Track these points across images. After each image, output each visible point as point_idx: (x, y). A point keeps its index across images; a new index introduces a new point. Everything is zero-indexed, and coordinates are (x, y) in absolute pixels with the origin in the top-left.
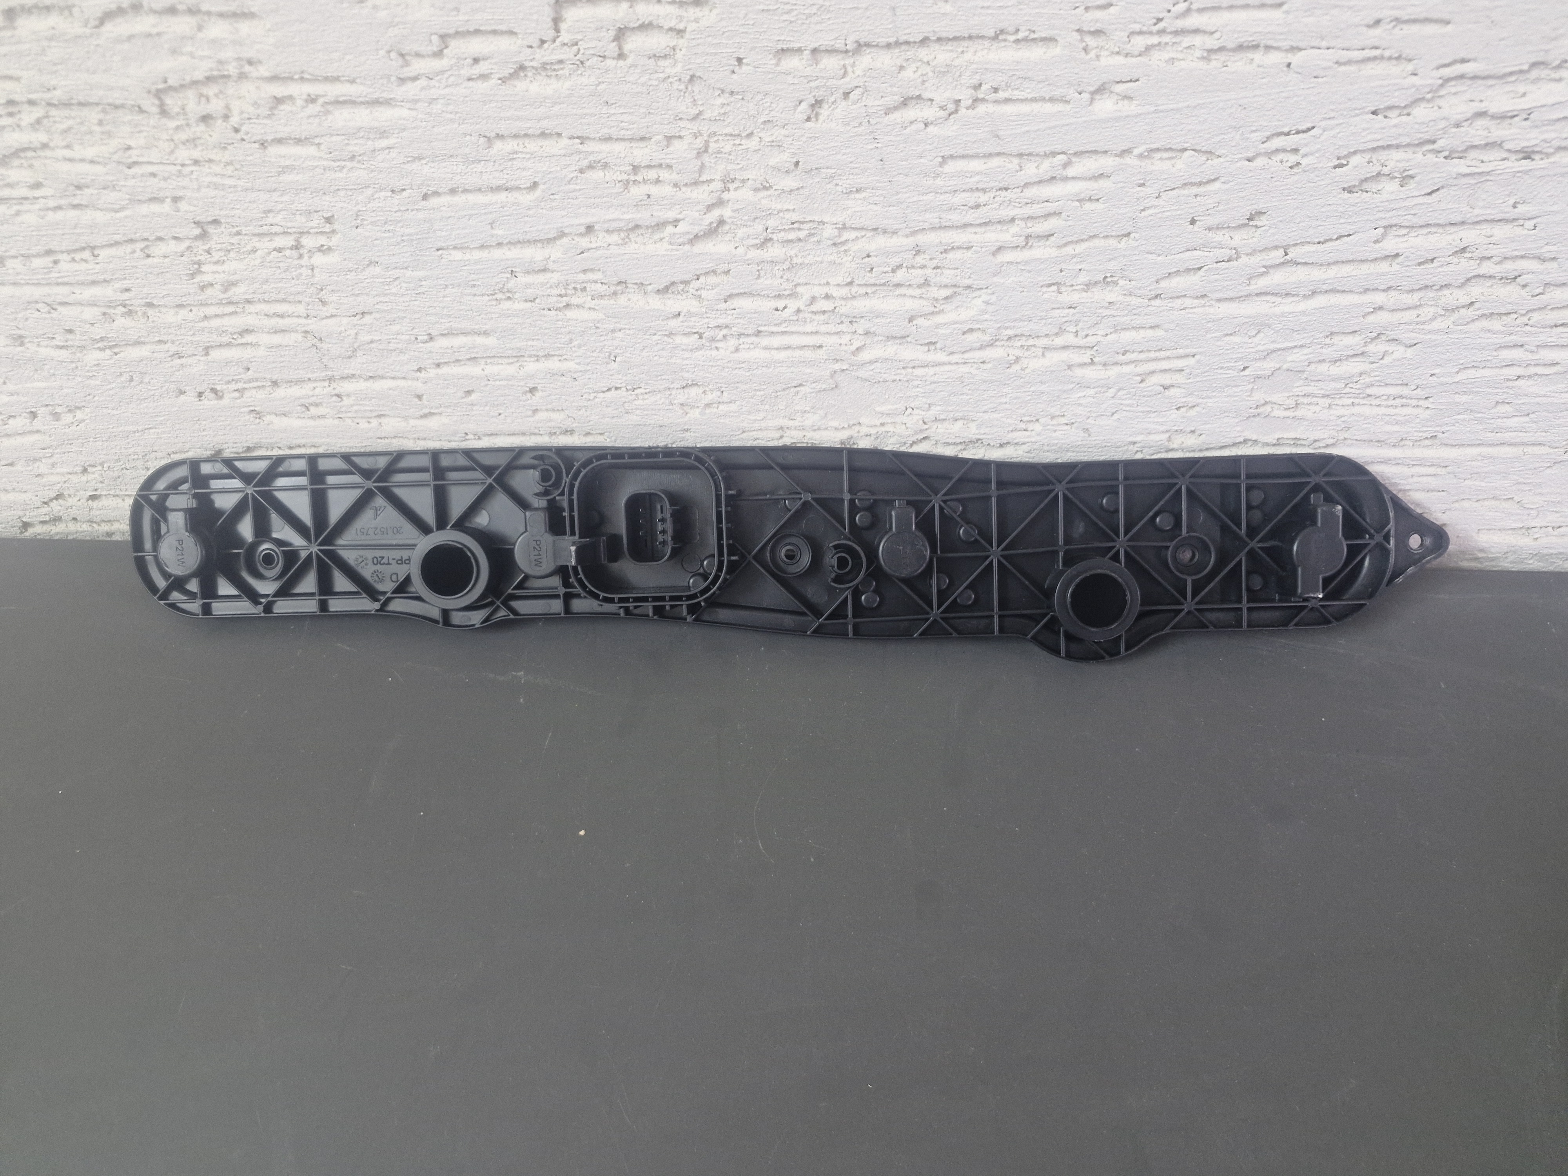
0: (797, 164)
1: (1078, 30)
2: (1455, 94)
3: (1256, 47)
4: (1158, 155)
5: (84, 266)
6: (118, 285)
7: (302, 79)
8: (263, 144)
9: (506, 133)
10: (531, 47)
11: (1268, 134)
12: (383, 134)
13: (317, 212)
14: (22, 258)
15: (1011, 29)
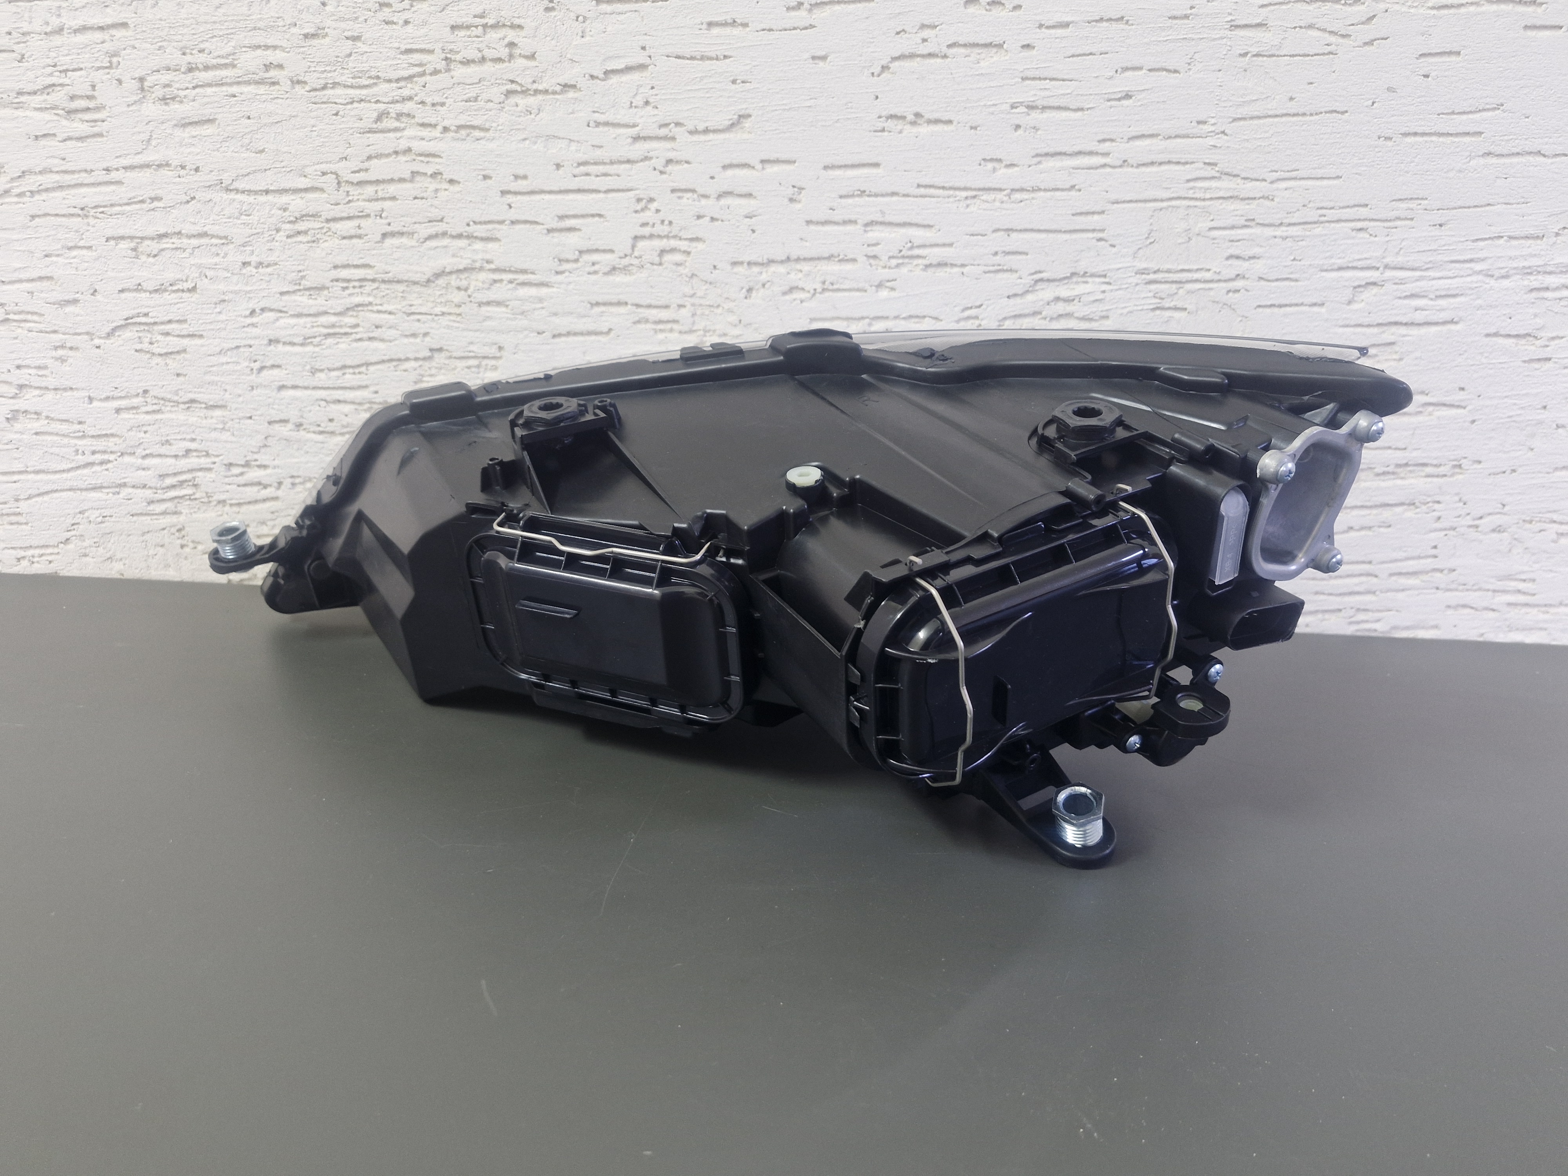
0: (740, 321)
1: (866, 256)
2: (1043, 289)
3: (946, 265)
4: (913, 320)
5: (358, 376)
6: (372, 389)
7: (510, 271)
8: (480, 306)
9: (600, 301)
10: (621, 258)
11: (962, 308)
12: (541, 300)
13: (496, 344)
14: (326, 371)
15: (836, 254)
